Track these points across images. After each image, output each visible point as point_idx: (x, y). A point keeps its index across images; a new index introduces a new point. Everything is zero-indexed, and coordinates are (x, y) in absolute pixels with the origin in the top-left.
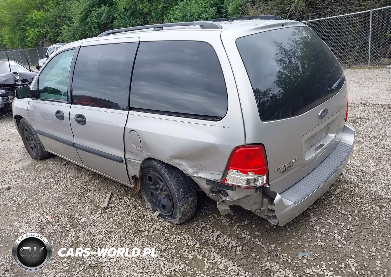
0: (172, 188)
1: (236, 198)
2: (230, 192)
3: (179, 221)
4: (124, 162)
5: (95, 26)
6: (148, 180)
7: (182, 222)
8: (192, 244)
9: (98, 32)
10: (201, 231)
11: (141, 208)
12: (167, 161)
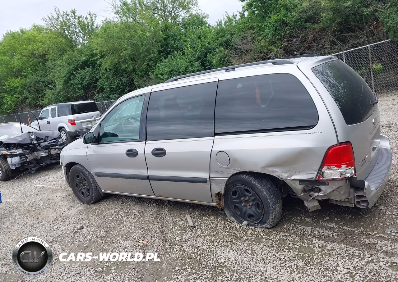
0: (264, 194)
1: (329, 191)
2: (323, 187)
3: (270, 225)
4: (208, 182)
5: (80, 87)
6: (232, 195)
7: (273, 225)
8: (292, 238)
9: (82, 92)
10: (293, 229)
11: (225, 223)
12: (261, 171)
